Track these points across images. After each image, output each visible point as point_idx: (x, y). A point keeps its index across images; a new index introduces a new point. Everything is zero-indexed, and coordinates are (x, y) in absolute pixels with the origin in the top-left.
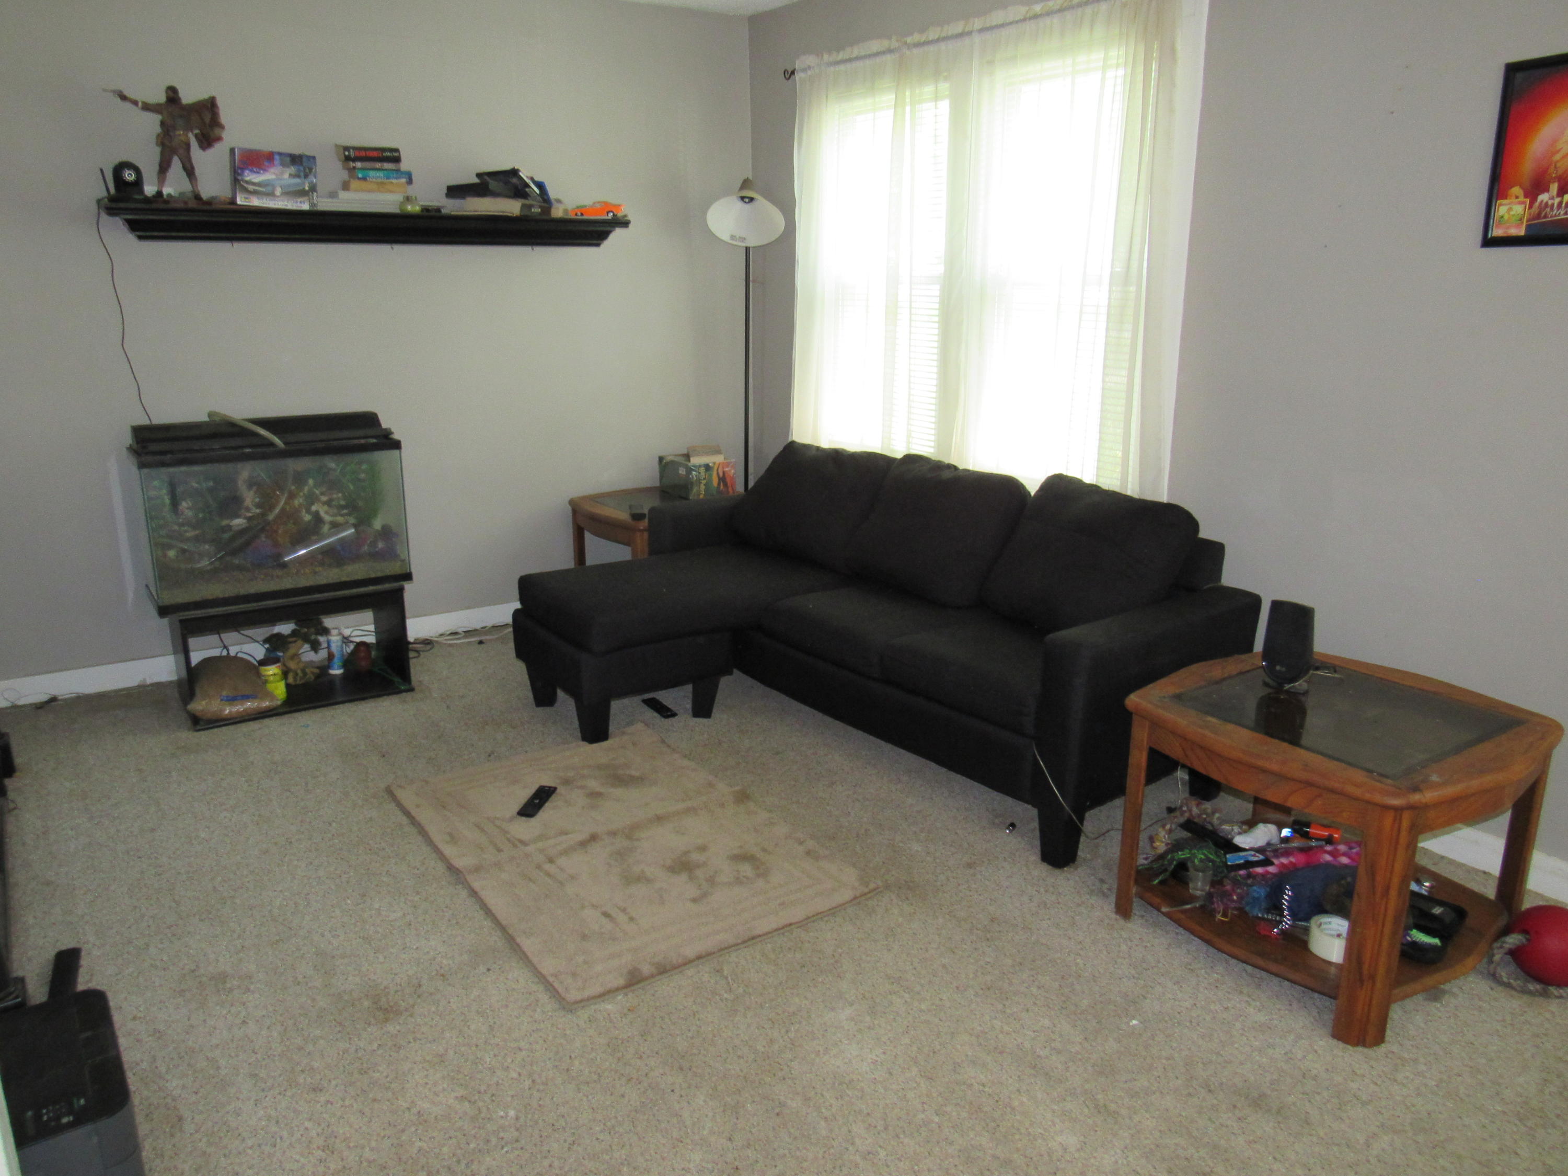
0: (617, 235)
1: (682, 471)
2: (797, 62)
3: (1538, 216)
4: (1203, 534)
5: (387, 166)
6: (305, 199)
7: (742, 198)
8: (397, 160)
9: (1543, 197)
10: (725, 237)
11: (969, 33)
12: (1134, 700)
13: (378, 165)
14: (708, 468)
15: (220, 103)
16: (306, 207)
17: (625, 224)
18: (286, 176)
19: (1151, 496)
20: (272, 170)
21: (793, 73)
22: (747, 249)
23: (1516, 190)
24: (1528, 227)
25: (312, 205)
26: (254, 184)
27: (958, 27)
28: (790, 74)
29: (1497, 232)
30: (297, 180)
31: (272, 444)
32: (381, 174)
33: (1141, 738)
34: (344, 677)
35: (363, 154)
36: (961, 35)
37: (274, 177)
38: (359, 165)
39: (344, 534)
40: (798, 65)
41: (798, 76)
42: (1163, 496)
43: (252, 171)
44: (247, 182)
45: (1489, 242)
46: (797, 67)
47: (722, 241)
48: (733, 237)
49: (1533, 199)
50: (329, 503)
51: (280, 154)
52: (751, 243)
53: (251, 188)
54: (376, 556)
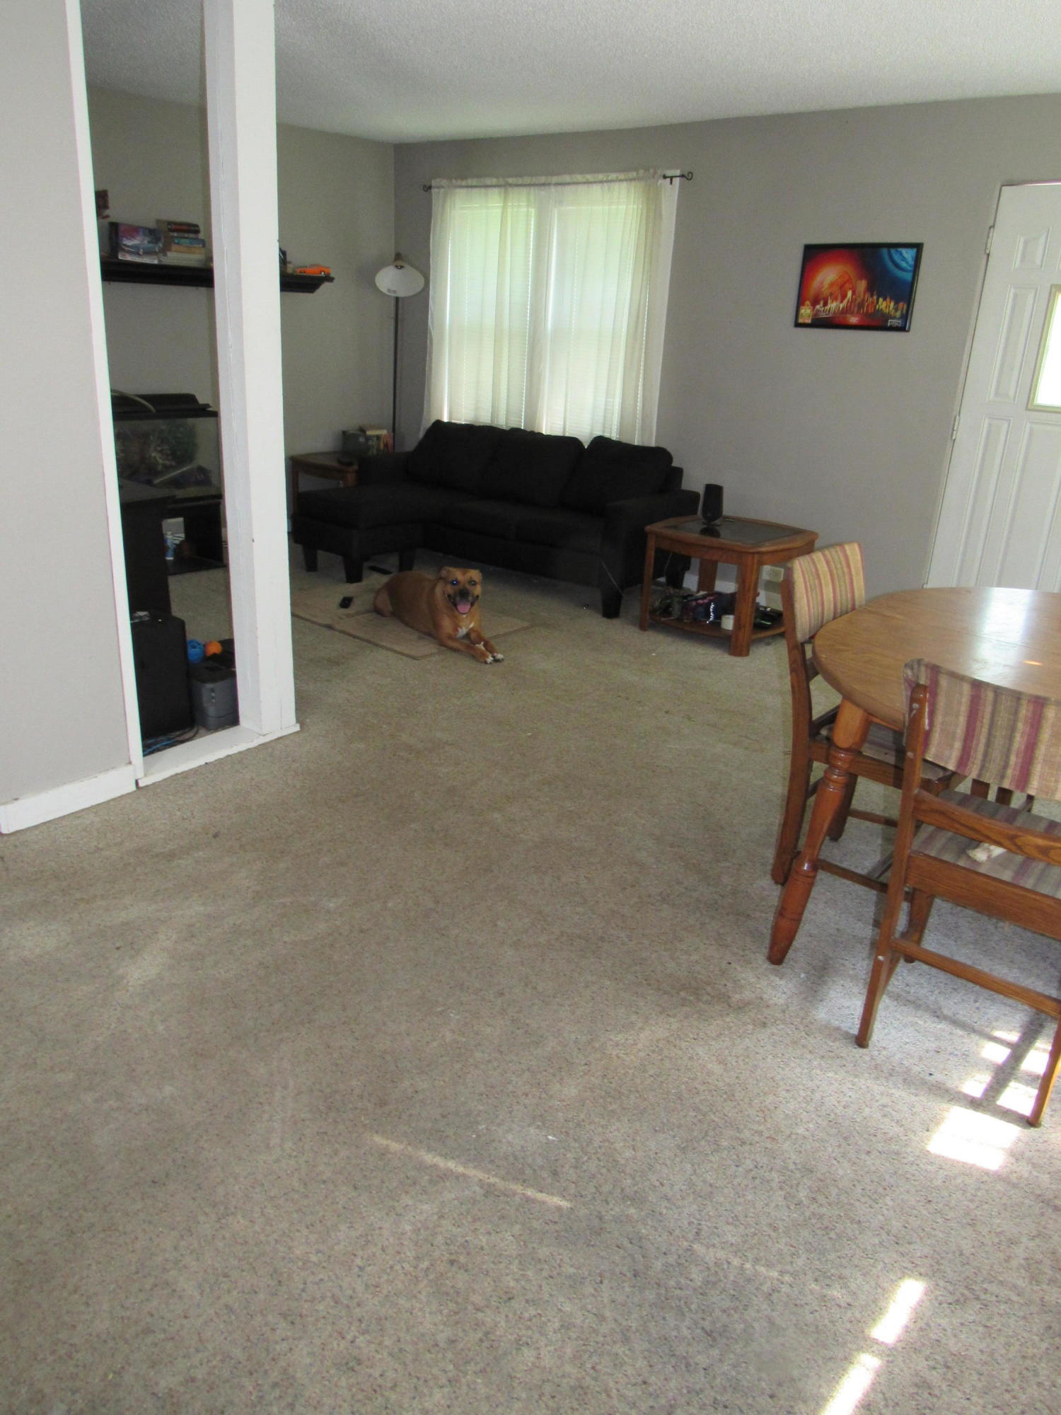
0: (325, 287)
1: (362, 440)
2: (433, 182)
3: (816, 315)
4: (674, 464)
5: (192, 235)
6: (155, 257)
7: (397, 267)
8: (197, 232)
9: (818, 307)
10: (384, 290)
11: (549, 184)
12: (648, 528)
13: (186, 235)
14: (378, 437)
15: (110, 195)
16: (156, 262)
17: (329, 279)
18: (146, 242)
19: (646, 444)
20: (138, 238)
21: (430, 187)
22: (397, 299)
23: (808, 303)
24: (812, 320)
25: (160, 261)
26: (128, 246)
27: (543, 179)
28: (428, 188)
29: (801, 321)
30: (151, 245)
31: (150, 411)
32: (187, 241)
33: (651, 544)
34: (175, 562)
35: (179, 227)
36: (544, 185)
37: (138, 242)
38: (175, 234)
39: (185, 469)
40: (434, 183)
41: (434, 191)
42: (653, 443)
43: (127, 239)
44: (125, 245)
45: (798, 325)
46: (433, 185)
47: (381, 292)
48: (389, 290)
49: (814, 308)
50: (161, 452)
51: (142, 228)
52: (401, 294)
53: (127, 249)
54: (198, 483)
